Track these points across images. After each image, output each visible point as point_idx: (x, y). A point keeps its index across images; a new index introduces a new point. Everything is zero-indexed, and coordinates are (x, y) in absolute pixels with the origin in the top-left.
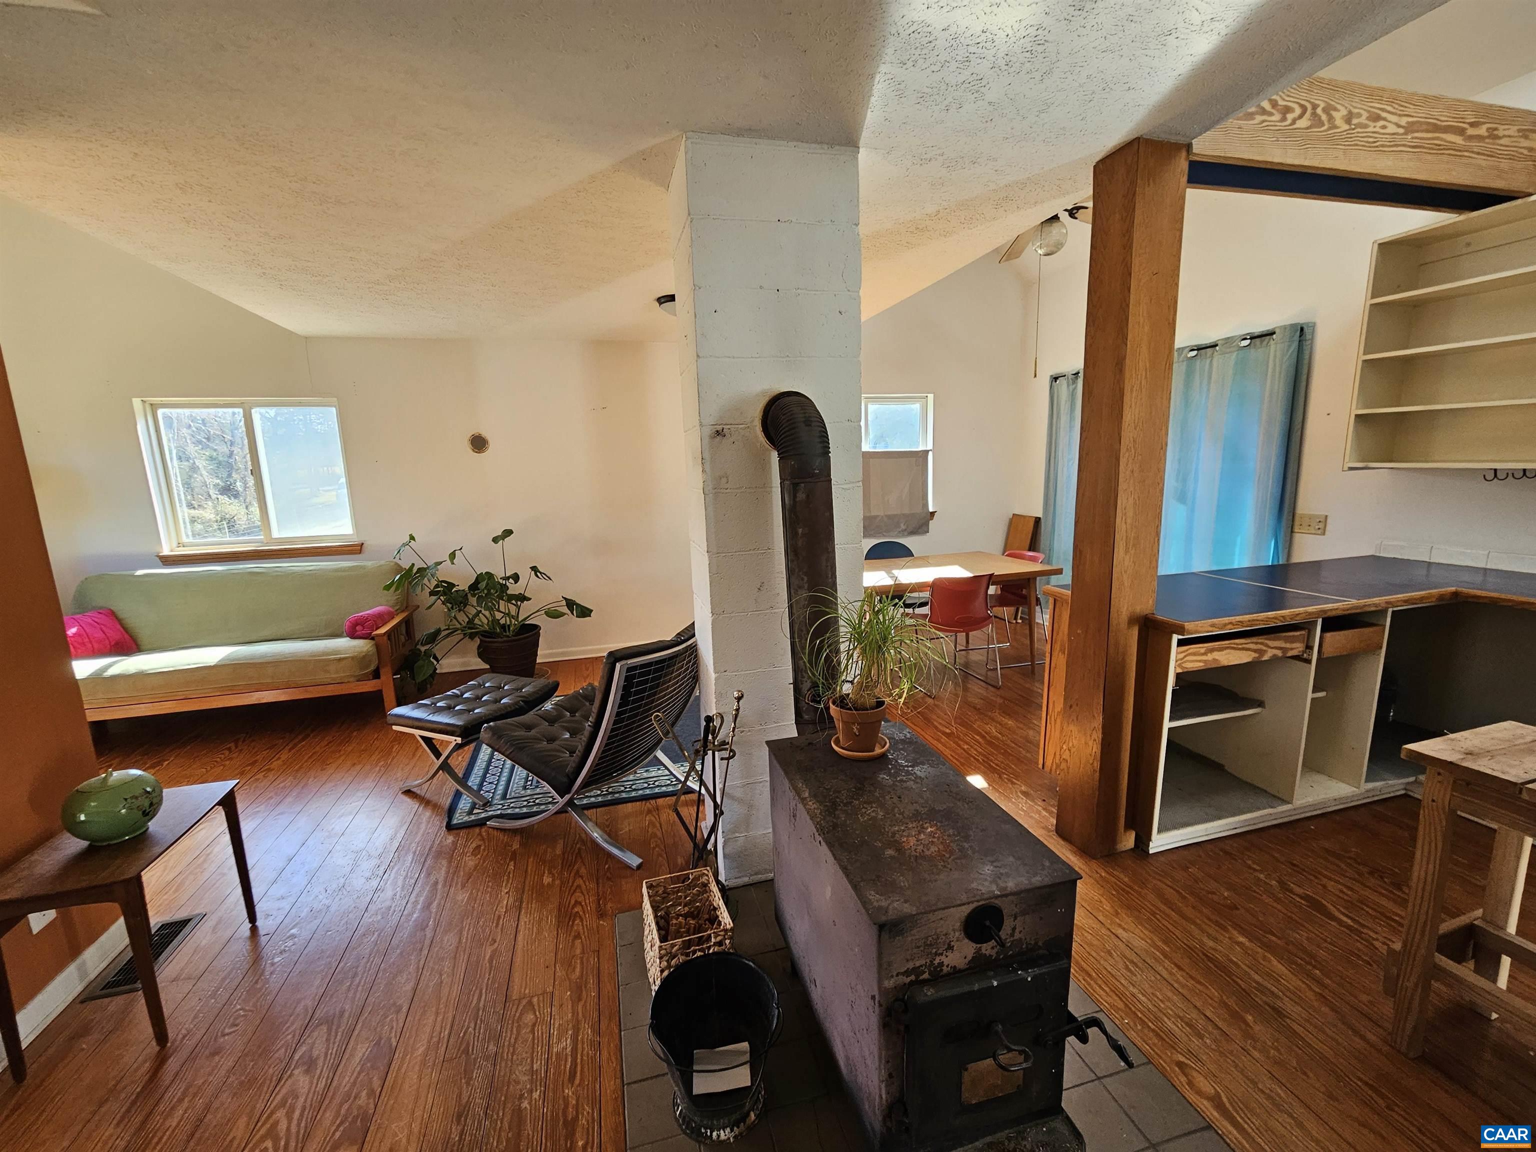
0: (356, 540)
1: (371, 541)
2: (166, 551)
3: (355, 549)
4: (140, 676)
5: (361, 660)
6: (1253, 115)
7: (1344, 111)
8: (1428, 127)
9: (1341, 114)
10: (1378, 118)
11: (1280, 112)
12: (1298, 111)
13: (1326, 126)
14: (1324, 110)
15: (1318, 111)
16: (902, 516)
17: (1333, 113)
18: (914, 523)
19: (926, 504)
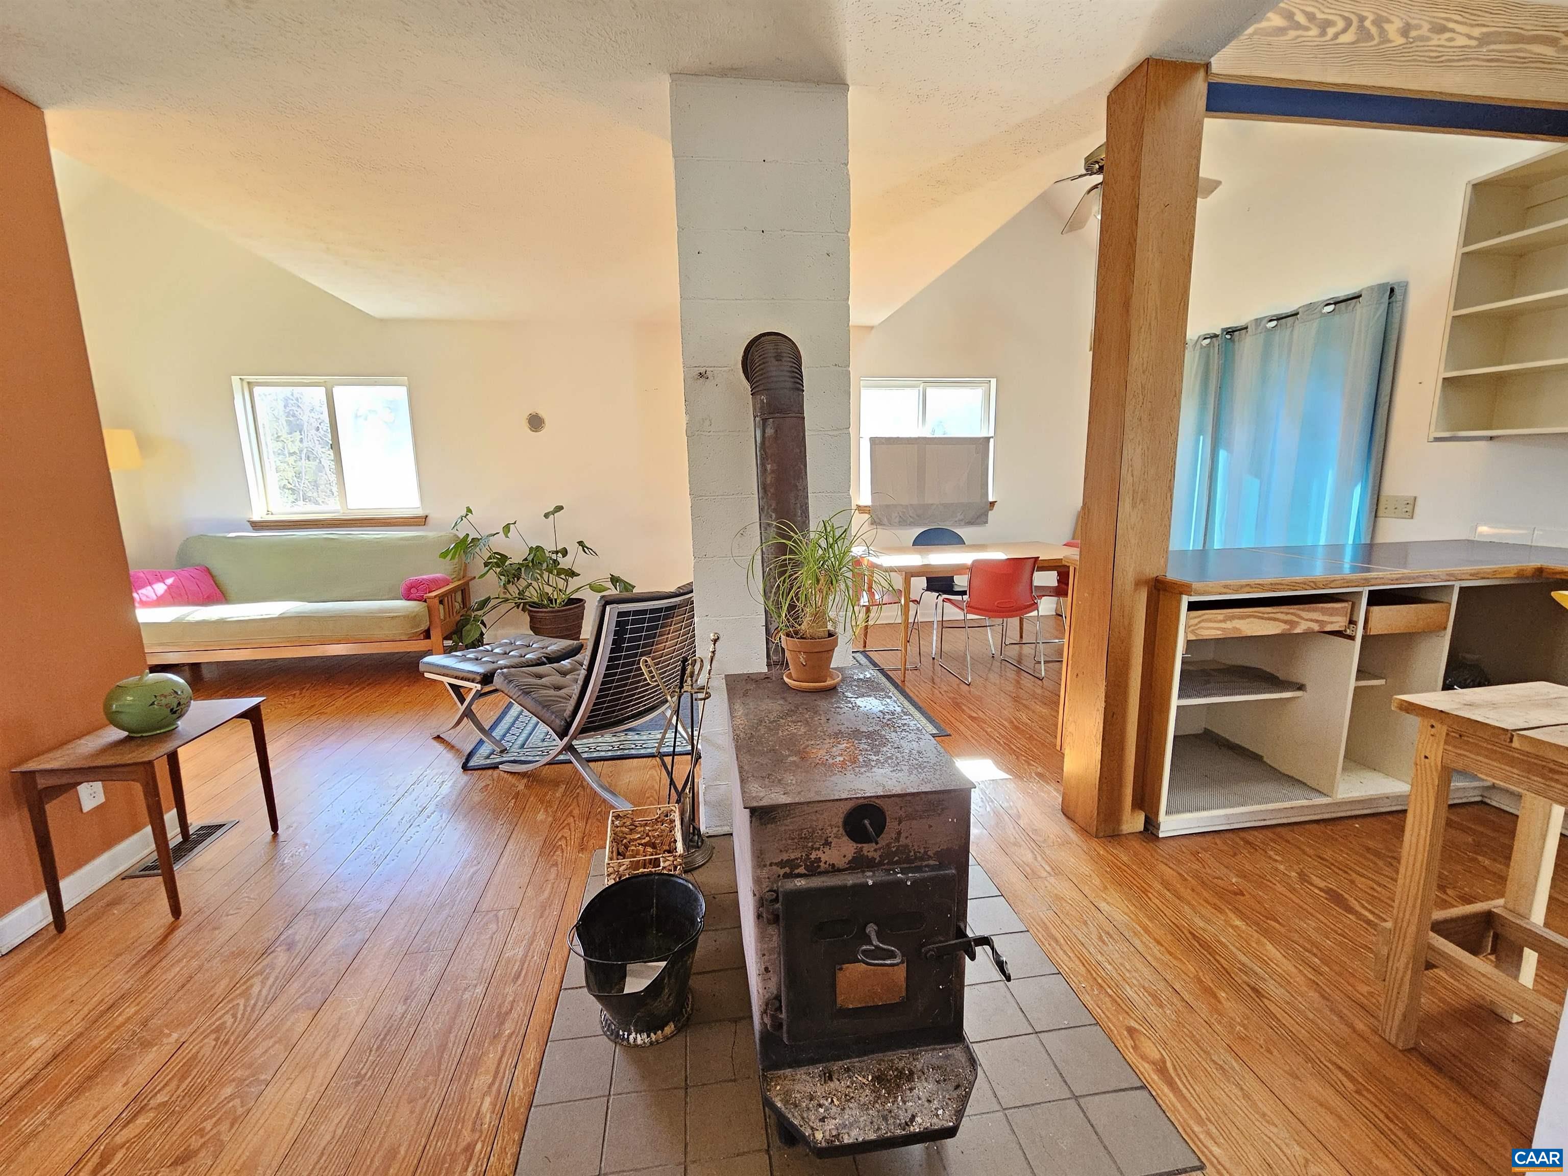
0: (420, 512)
1: (434, 516)
2: (256, 517)
3: (422, 521)
4: (222, 622)
5: (412, 619)
6: (1284, 30)
7: (1399, 23)
8: (1509, 38)
9: (1395, 26)
10: (1443, 30)
11: (1319, 26)
12: (1341, 24)
13: (1377, 40)
14: (1373, 23)
15: (1368, 24)
16: (960, 505)
17: (1385, 26)
18: (972, 513)
19: (986, 493)
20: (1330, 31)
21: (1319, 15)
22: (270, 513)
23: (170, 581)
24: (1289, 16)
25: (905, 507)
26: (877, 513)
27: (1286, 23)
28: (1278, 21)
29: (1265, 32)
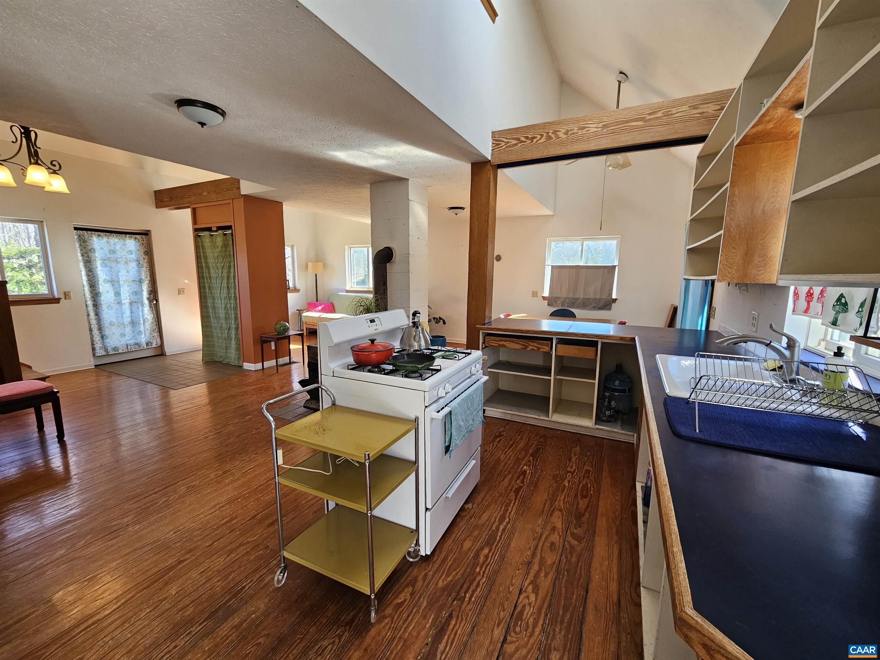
2: (346, 289)
6: (516, 144)
7: (564, 131)
8: (618, 123)
9: (562, 132)
10: (584, 128)
11: (530, 140)
12: (539, 137)
13: (554, 139)
14: (552, 133)
15: (550, 134)
16: (594, 299)
17: (558, 133)
18: (601, 304)
19: (611, 294)
20: (535, 140)
21: (530, 136)
22: (351, 287)
23: (323, 306)
24: (518, 139)
25: (565, 298)
26: (551, 301)
27: (517, 142)
28: (514, 142)
29: (510, 146)
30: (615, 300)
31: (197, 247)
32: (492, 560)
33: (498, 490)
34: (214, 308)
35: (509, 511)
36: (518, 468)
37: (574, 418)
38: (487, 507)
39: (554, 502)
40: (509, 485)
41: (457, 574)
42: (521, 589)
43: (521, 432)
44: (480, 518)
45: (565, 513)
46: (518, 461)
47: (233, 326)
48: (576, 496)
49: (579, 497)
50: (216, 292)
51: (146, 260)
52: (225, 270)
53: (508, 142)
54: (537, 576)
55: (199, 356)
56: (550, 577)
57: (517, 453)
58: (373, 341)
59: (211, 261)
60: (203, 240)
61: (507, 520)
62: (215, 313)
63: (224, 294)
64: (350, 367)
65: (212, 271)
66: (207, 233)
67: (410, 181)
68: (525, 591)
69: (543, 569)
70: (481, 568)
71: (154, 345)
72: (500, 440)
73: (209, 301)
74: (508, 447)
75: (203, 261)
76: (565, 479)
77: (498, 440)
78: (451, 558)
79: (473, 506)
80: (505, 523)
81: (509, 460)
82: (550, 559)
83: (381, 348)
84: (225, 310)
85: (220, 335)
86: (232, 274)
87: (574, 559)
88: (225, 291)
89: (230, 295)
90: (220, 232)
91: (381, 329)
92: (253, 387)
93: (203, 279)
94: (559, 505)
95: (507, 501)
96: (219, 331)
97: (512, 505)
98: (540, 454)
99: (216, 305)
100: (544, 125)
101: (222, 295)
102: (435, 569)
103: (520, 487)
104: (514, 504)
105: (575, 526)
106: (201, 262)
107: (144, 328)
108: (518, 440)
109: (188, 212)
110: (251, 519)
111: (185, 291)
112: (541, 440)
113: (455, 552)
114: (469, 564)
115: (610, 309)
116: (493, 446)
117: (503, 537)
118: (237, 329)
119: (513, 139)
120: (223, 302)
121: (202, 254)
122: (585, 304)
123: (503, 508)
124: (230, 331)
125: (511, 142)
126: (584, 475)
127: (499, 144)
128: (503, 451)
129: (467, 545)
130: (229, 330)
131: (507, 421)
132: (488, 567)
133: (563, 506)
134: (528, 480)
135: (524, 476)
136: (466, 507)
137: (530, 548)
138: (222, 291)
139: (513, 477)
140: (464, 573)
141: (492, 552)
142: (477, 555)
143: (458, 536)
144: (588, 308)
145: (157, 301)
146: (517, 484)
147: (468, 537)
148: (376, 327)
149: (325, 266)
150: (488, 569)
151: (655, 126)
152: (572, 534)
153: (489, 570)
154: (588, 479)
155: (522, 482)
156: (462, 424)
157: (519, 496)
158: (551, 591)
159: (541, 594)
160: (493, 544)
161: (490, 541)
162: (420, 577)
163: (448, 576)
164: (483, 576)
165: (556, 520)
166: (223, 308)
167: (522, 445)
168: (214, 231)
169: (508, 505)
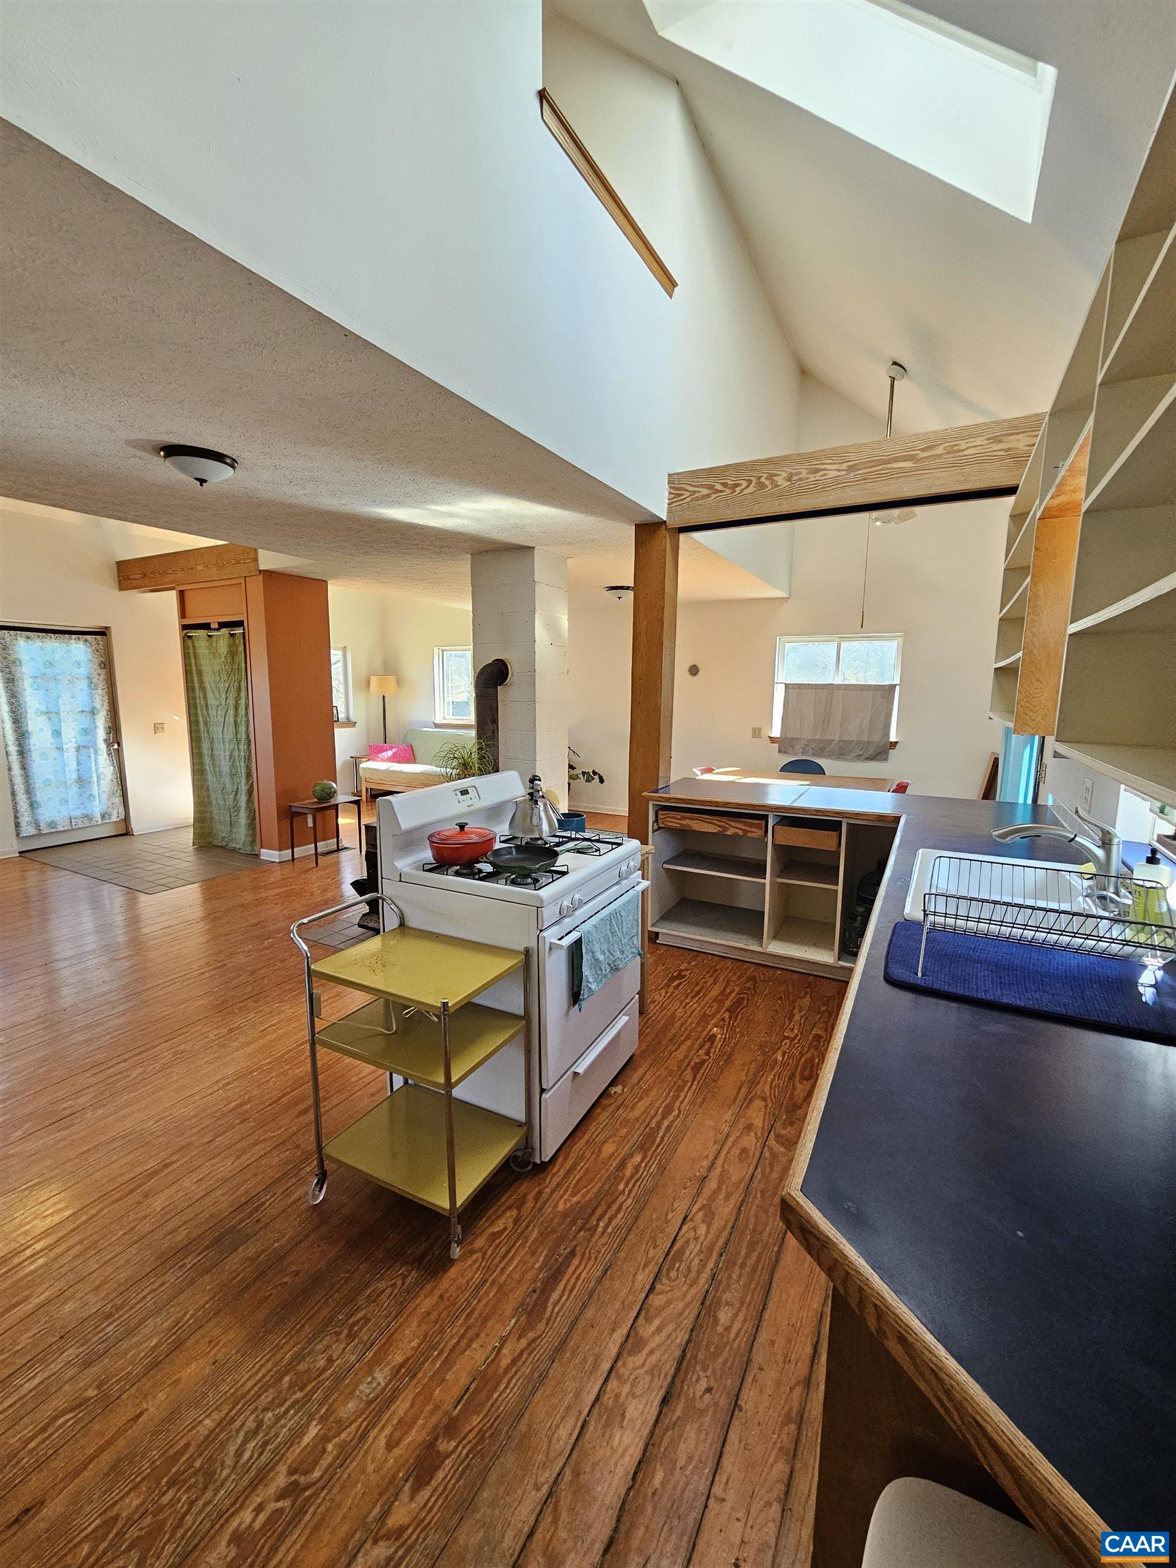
2: (437, 721)
6: (708, 496)
7: (785, 475)
8: (873, 464)
9: (782, 477)
10: (817, 471)
11: (730, 488)
12: (745, 484)
13: (770, 487)
14: (766, 478)
15: (763, 480)
16: (859, 743)
17: (775, 478)
18: (871, 751)
19: (888, 735)
20: (738, 490)
21: (730, 482)
22: (444, 718)
23: (394, 750)
24: (711, 487)
25: (809, 741)
26: (783, 744)
27: (710, 491)
28: (705, 491)
29: (697, 499)
30: (894, 745)
31: (186, 655)
32: (645, 1174)
33: (666, 1065)
34: (212, 756)
35: (681, 1099)
36: (703, 1030)
37: (806, 948)
38: (647, 1091)
39: (756, 1086)
40: (686, 1057)
41: (588, 1192)
42: (686, 1217)
43: (716, 971)
44: (633, 1108)
45: (770, 1104)
46: (705, 1018)
47: (244, 788)
48: (792, 1077)
49: (797, 1079)
50: (216, 731)
51: (101, 678)
52: (232, 694)
53: (695, 492)
54: (712, 1198)
55: (189, 835)
56: (733, 1200)
57: (705, 1005)
58: (462, 827)
59: (209, 680)
60: (196, 644)
61: (676, 1112)
62: (214, 766)
63: (229, 735)
64: (427, 867)
65: (210, 695)
66: (202, 633)
67: (536, 551)
68: (692, 1220)
69: (724, 1187)
70: (627, 1184)
71: (114, 819)
72: (679, 984)
73: (205, 746)
74: (691, 995)
75: (195, 678)
76: (778, 1049)
77: (676, 983)
78: (582, 1167)
79: (623, 1091)
80: (671, 1118)
81: (690, 1017)
82: (738, 1173)
83: (475, 839)
84: (230, 760)
85: (221, 802)
86: (243, 702)
87: (775, 1175)
88: (230, 729)
89: (239, 736)
90: (224, 631)
91: (478, 804)
92: (277, 891)
93: (196, 707)
94: (763, 1091)
95: (680, 1082)
96: (219, 796)
97: (686, 1088)
98: (742, 1009)
99: (215, 752)
100: (753, 465)
101: (225, 736)
102: (555, 1183)
103: (704, 1062)
104: (690, 1087)
105: (784, 1124)
106: (192, 681)
107: (99, 790)
108: (709, 984)
109: (172, 597)
110: (273, 1103)
111: (166, 726)
112: (748, 985)
113: (588, 1160)
114: (608, 1179)
115: (886, 760)
116: (666, 993)
117: (666, 1138)
118: (250, 793)
119: (702, 486)
120: (227, 746)
121: (194, 668)
122: (842, 751)
123: (672, 1094)
124: (238, 797)
125: (699, 492)
126: (810, 1044)
127: (681, 495)
128: (681, 1003)
129: (609, 1149)
130: (236, 794)
131: (695, 953)
132: (638, 1184)
133: (768, 1093)
134: (717, 1050)
135: (713, 1043)
136: (613, 1092)
137: (707, 1156)
138: (225, 730)
139: (693, 1044)
140: (599, 1191)
141: (646, 1161)
142: (622, 1165)
143: (594, 1136)
144: (848, 757)
145: (119, 744)
146: (699, 1056)
147: (611, 1137)
148: (470, 802)
149: (400, 682)
150: (636, 1187)
151: (932, 469)
152: (778, 1136)
153: (639, 1187)
154: (816, 1049)
155: (708, 1053)
156: (601, 957)
157: (699, 1076)
158: (732, 1220)
159: (717, 1224)
160: (649, 1149)
161: (645, 1144)
162: (531, 1197)
163: (574, 1194)
164: (629, 1195)
165: (755, 1114)
166: (228, 757)
167: (715, 991)
168: (215, 629)
169: (680, 1089)
